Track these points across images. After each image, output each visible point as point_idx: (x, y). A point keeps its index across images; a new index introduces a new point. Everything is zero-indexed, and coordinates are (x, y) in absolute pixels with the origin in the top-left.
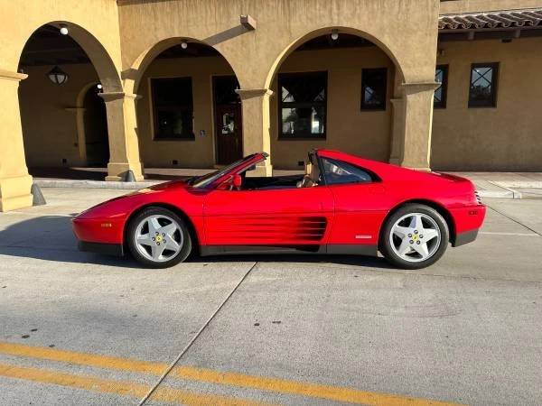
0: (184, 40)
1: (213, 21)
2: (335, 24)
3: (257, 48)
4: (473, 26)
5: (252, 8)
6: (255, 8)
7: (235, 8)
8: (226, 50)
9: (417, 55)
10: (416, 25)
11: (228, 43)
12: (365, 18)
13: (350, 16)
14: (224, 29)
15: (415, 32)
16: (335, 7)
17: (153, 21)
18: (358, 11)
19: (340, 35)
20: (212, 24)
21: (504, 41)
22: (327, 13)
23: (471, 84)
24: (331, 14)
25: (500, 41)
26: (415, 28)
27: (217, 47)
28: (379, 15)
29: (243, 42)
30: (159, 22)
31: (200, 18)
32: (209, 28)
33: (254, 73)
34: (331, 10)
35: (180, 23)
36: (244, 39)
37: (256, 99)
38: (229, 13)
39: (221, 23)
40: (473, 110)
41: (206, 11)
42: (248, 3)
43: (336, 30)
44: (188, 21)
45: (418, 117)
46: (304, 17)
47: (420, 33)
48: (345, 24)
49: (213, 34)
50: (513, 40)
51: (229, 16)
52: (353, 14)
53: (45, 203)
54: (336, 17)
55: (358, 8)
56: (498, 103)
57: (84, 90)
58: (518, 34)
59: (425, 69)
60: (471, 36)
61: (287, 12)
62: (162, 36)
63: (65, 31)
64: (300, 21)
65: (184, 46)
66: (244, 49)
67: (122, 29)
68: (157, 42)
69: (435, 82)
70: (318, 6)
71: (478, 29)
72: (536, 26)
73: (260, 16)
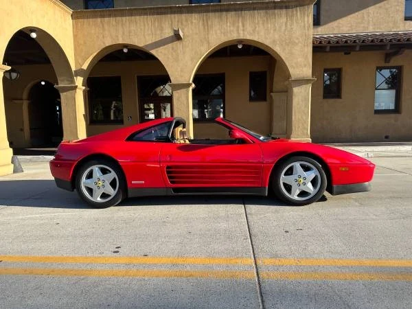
0: (126, 46)
1: (150, 32)
2: (242, 37)
3: (184, 53)
4: (329, 42)
5: (180, 23)
6: (182, 24)
7: (167, 23)
8: (160, 54)
9: (299, 60)
10: (297, 39)
11: (161, 49)
12: (262, 33)
13: (251, 32)
14: (158, 38)
15: (297, 44)
16: (240, 24)
17: (101, 31)
18: (257, 29)
19: (244, 45)
20: (149, 35)
21: (345, 54)
22: (235, 29)
23: (324, 83)
24: (238, 30)
25: (343, 53)
26: (297, 41)
27: (154, 52)
28: (272, 32)
29: (173, 49)
30: (107, 32)
31: (139, 30)
32: (147, 37)
33: (181, 71)
34: (238, 27)
35: (123, 33)
36: (174, 46)
37: (183, 90)
38: (162, 27)
39: (156, 34)
40: (326, 100)
41: (144, 25)
42: (176, 20)
43: (240, 41)
44: (130, 32)
45: (301, 103)
46: (218, 32)
47: (300, 44)
48: (248, 37)
49: (150, 42)
50: (352, 53)
51: (162, 29)
52: (254, 31)
53: (23, 171)
54: (242, 32)
55: (257, 26)
56: (343, 96)
57: (29, 86)
58: (358, 48)
59: (305, 69)
60: (328, 49)
61: (206, 27)
62: (108, 43)
63: (34, 35)
64: (216, 34)
65: (125, 50)
66: (174, 53)
67: (75, 36)
68: (104, 47)
69: (311, 78)
70: (228, 24)
71: (332, 44)
72: (369, 43)
73: (186, 29)
